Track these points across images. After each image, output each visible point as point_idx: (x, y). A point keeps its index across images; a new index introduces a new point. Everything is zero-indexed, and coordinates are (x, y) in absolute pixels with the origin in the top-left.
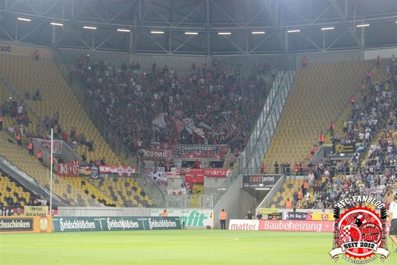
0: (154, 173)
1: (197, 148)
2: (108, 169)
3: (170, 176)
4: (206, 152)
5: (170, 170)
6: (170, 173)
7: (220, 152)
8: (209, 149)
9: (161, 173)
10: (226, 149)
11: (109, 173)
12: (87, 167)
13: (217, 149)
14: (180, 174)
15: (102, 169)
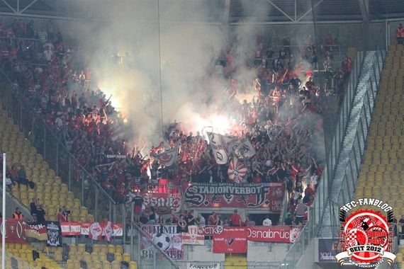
0: (159, 235)
1: (225, 190)
2: (75, 229)
3: (187, 242)
4: (243, 196)
5: (186, 230)
6: (187, 235)
7: (270, 197)
8: (249, 191)
9: (171, 236)
10: (279, 192)
11: (78, 236)
12: (41, 226)
13: (263, 192)
14: (206, 238)
15: (65, 229)
